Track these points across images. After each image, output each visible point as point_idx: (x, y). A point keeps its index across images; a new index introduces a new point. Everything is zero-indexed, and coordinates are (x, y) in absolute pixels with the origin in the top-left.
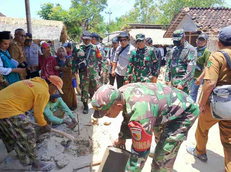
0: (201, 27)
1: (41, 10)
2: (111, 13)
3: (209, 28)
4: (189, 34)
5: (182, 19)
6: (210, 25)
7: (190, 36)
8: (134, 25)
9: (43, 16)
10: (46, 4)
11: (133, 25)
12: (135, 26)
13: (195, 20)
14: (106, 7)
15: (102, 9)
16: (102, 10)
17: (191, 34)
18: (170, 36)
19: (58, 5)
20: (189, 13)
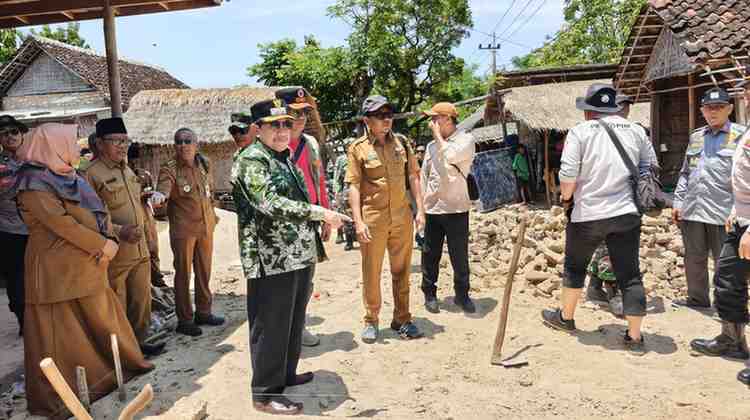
0: (703, 55)
1: (262, 61)
2: (499, 47)
3: (735, 54)
4: (686, 84)
5: (658, 34)
6: (743, 43)
7: (690, 89)
8: (526, 74)
9: (265, 77)
10: (275, 42)
11: (522, 74)
12: (528, 78)
13: (682, 34)
14: (468, 29)
15: (455, 37)
16: (459, 42)
17: (694, 83)
18: (634, 98)
19: (311, 42)
20: (666, 11)
